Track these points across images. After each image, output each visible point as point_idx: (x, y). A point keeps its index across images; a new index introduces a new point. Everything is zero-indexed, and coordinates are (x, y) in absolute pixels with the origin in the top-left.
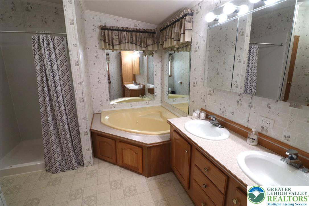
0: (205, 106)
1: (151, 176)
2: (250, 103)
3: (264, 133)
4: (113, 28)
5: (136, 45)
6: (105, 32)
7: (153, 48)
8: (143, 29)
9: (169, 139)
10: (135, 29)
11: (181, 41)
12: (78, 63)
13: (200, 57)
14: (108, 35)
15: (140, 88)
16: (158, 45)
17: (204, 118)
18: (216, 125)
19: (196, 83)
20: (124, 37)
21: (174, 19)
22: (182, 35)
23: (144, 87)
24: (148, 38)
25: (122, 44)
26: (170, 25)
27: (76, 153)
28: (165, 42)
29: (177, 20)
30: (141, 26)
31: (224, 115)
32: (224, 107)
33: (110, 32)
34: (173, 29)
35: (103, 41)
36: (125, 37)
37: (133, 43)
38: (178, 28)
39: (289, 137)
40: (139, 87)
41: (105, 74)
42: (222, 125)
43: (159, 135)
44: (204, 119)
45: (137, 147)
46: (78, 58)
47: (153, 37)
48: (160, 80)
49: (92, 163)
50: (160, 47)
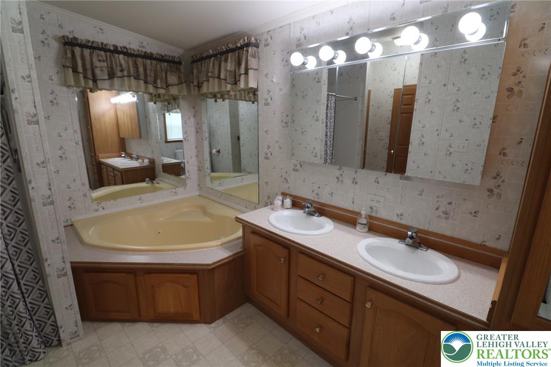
0: (289, 188)
1: (215, 320)
2: (354, 178)
3: (374, 214)
4: (95, 45)
5: (146, 82)
6: (75, 50)
7: (179, 91)
8: (157, 54)
9: (241, 248)
10: (142, 51)
11: (242, 85)
12: (35, 119)
13: (274, 114)
14: (83, 58)
15: (144, 165)
16: (188, 87)
17: (290, 206)
18: (311, 214)
19: (269, 154)
20: (118, 64)
21: (223, 47)
22: (243, 77)
23: (152, 162)
24: (168, 73)
25: (115, 79)
26: (215, 56)
27: (36, 322)
28: (205, 83)
29: (230, 49)
30: (153, 47)
31: (319, 198)
32: (319, 188)
33: (87, 52)
34: (223, 64)
35: (71, 70)
36: (121, 65)
37: (139, 79)
38: (234, 63)
39: (402, 215)
40: (140, 163)
41: (76, 140)
42: (319, 213)
43: (222, 245)
44: (290, 208)
45: (188, 275)
46: (35, 107)
47: (179, 70)
48: (194, 149)
49: (81, 333)
50: (194, 90)
